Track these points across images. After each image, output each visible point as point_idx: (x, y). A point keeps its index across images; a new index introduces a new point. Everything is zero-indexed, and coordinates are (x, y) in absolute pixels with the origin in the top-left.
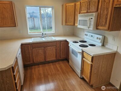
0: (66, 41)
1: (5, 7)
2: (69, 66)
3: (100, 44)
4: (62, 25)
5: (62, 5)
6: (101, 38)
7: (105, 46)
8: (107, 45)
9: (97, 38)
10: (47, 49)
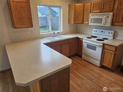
0: (77, 38)
1: (23, 6)
2: (83, 60)
3: (112, 38)
4: (69, 23)
5: (69, 5)
6: (113, 33)
7: (115, 39)
8: (118, 37)
9: (109, 33)
10: (62, 47)
